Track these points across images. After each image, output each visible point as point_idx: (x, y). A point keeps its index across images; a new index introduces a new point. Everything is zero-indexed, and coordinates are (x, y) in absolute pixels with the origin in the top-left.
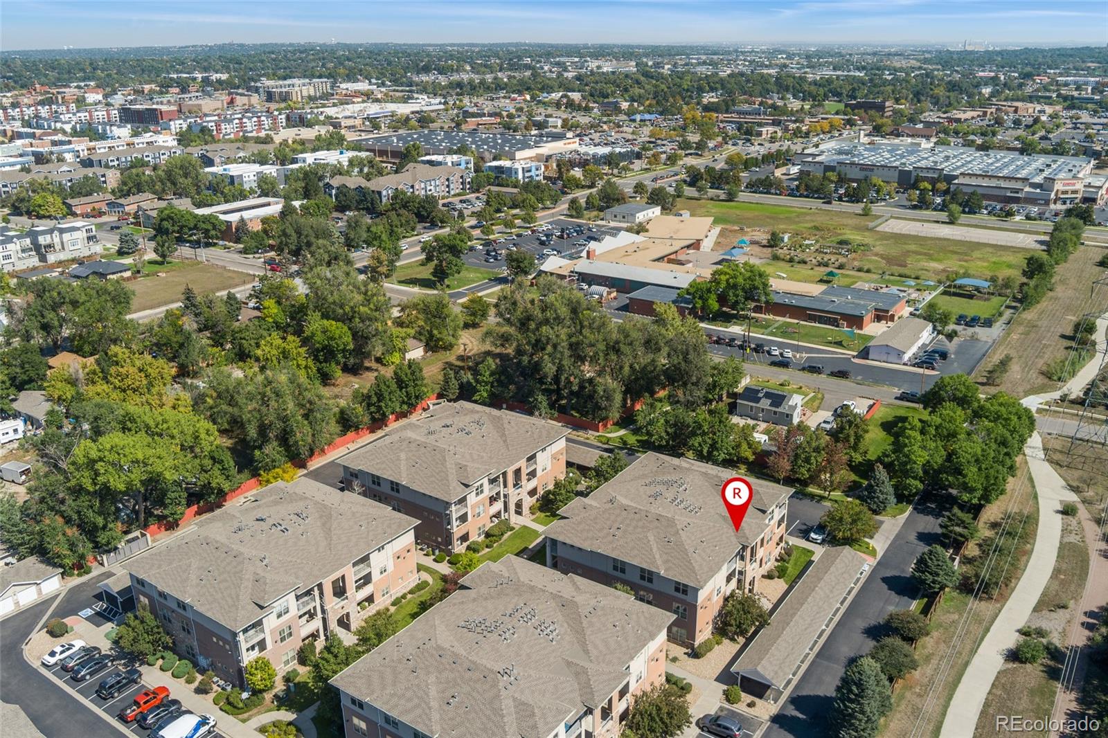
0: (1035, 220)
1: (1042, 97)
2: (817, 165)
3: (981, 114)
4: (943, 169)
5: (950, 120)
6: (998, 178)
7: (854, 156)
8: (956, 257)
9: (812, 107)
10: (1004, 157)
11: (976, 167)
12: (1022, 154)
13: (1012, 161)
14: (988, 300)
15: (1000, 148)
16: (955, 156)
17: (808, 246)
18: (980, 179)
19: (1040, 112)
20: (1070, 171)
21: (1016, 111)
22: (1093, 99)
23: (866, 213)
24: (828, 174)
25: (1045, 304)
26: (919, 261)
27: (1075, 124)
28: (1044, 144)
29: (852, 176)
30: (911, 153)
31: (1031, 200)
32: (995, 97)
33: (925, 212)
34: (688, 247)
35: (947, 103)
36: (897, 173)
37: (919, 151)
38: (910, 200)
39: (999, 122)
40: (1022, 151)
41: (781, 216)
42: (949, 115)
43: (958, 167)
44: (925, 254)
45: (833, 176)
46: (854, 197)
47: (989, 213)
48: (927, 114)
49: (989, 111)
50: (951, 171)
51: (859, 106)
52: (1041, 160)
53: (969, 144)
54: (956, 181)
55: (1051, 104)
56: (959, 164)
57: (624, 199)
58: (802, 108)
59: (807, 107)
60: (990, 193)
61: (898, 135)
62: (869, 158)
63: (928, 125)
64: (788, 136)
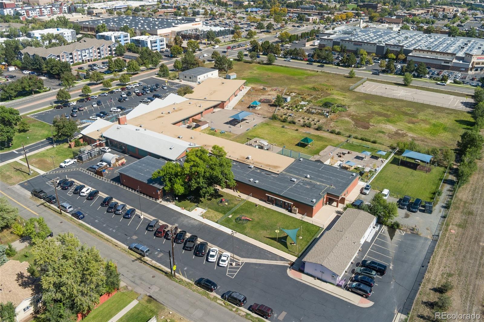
0: (460, 83)
1: (456, 4)
2: (329, 41)
3: (426, 11)
4: (403, 46)
5: (410, 15)
6: (437, 53)
7: (353, 35)
8: (406, 118)
9: (341, 6)
10: (440, 38)
11: (423, 45)
12: (449, 36)
13: (445, 40)
14: (429, 170)
15: (437, 32)
16: (411, 37)
17: (302, 106)
18: (425, 53)
19: (456, 11)
20: (480, 48)
21: (444, 11)
22: (481, 5)
23: (351, 76)
24: (335, 47)
25: (476, 177)
26: (379, 122)
27: (475, 18)
28: (461, 30)
29: (350, 48)
30: (386, 34)
31: (457, 68)
32: (433, 3)
33: (389, 76)
34: (215, 107)
35: (409, 5)
36: (376, 46)
37: (391, 33)
38: (381, 67)
39: (435, 16)
40: (450, 34)
41: (296, 78)
42: (410, 12)
43: (413, 44)
44: (385, 115)
45: (337, 48)
46: (346, 64)
47: (430, 77)
48: (398, 11)
49: (430, 10)
50: (409, 47)
51: (364, 6)
52: (462, 40)
53: (419, 29)
54: (411, 54)
55: (461, 7)
56: (413, 42)
57: (198, 64)
58: (335, 6)
59: (338, 6)
60: (431, 62)
61: (382, 22)
62: (361, 37)
63: (399, 17)
64: (322, 21)
